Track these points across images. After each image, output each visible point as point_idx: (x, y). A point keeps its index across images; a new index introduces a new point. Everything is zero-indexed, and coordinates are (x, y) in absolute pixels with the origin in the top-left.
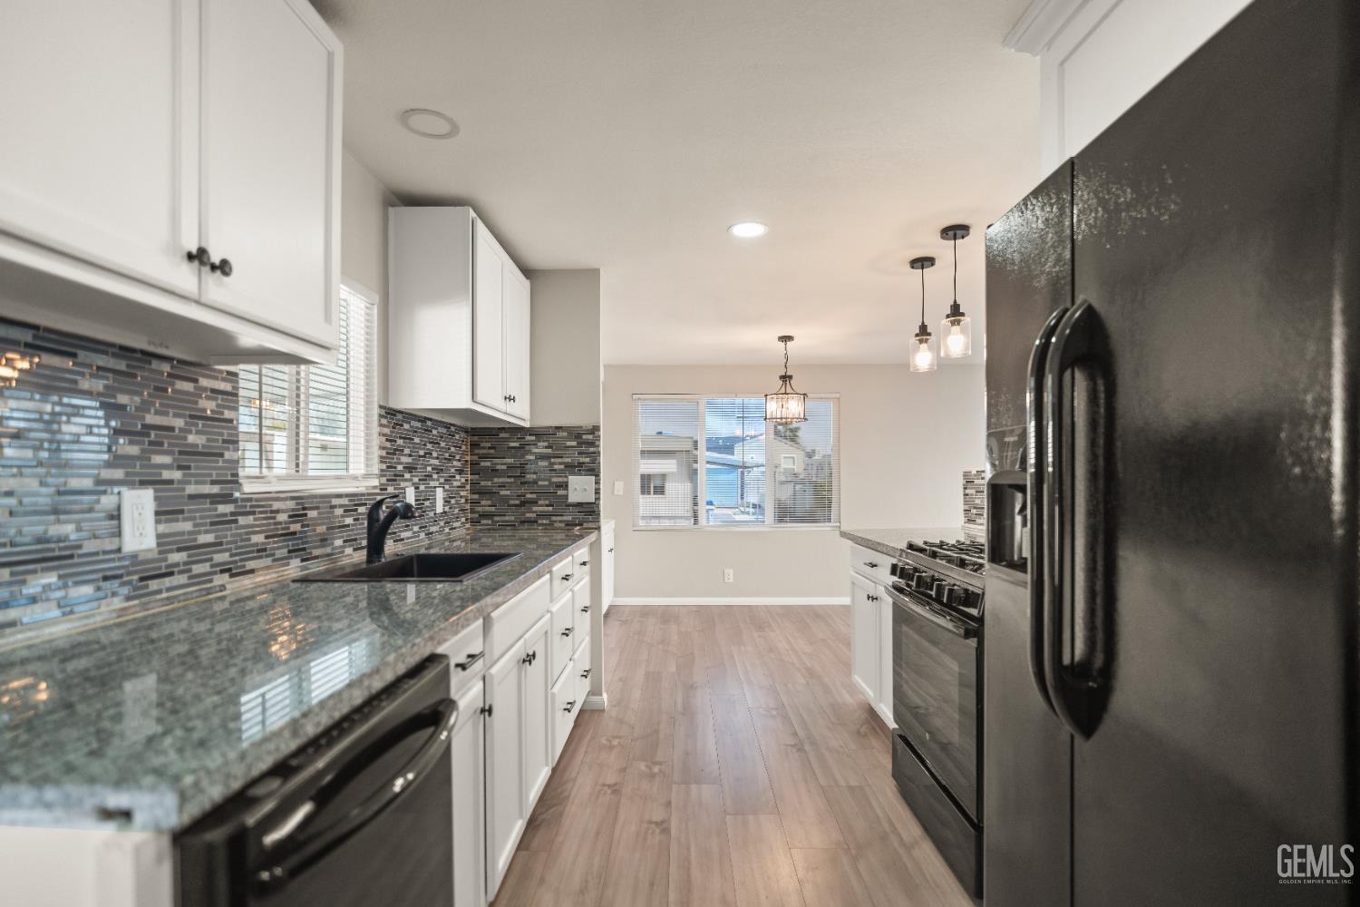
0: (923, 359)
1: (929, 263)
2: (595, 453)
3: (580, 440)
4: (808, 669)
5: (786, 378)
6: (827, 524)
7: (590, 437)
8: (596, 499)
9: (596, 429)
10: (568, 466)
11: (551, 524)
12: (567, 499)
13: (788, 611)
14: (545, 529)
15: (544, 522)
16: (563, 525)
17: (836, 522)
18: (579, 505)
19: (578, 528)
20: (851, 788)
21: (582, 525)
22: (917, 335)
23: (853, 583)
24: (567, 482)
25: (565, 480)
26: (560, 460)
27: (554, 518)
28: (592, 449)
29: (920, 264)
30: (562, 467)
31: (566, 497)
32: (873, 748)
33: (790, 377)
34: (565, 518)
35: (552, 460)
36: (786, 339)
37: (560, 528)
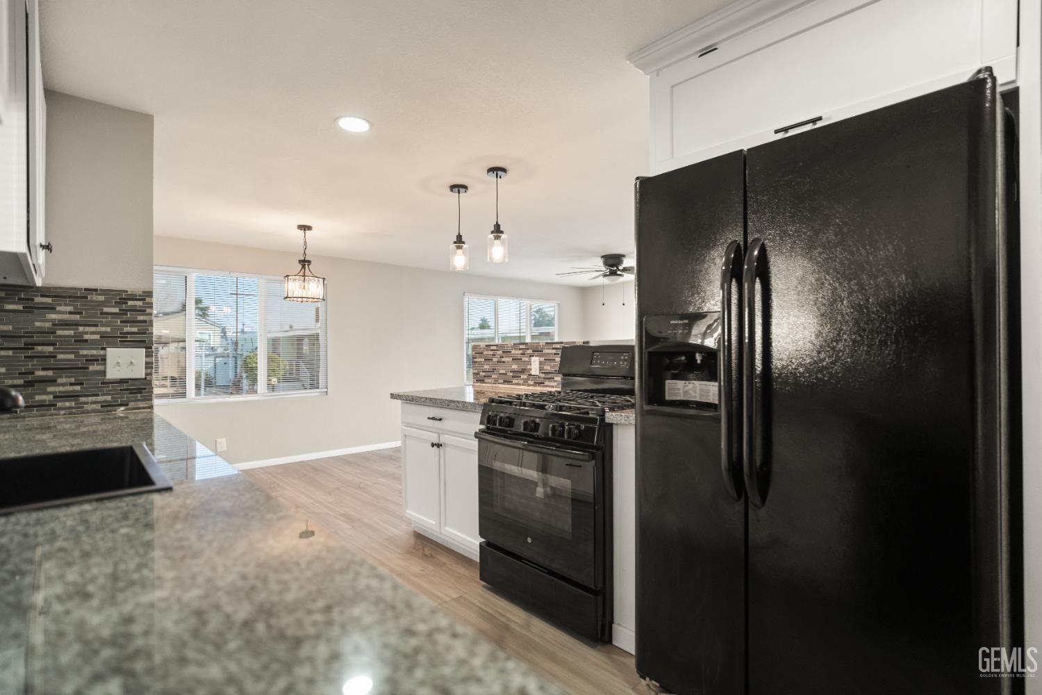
0: (459, 260)
1: (464, 190)
2: (145, 321)
3: (124, 307)
4: (342, 515)
5: (304, 263)
6: (316, 390)
7: (139, 303)
8: (146, 374)
9: (149, 294)
10: (104, 336)
11: (80, 406)
12: (105, 376)
13: (285, 468)
14: (71, 414)
15: (67, 404)
16: (98, 407)
17: (324, 388)
18: (122, 381)
19: (122, 408)
20: (456, 600)
21: (127, 405)
22: (455, 243)
23: (405, 436)
24: (105, 356)
25: (102, 352)
26: (93, 329)
27: (83, 399)
28: (141, 318)
29: (457, 189)
30: (97, 337)
31: (104, 373)
32: (445, 564)
33: (309, 262)
34: (100, 398)
35: (81, 329)
36: (305, 228)
37: (94, 411)
